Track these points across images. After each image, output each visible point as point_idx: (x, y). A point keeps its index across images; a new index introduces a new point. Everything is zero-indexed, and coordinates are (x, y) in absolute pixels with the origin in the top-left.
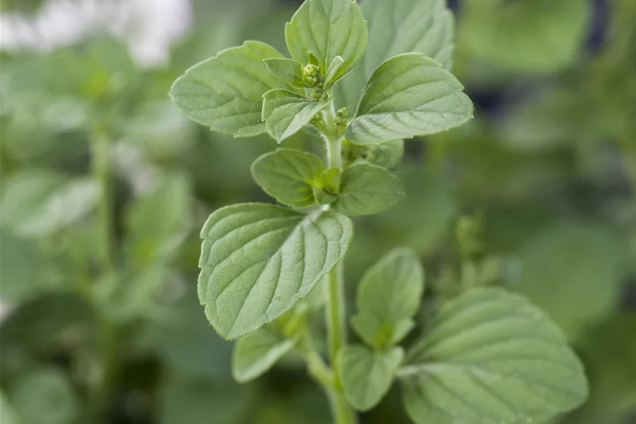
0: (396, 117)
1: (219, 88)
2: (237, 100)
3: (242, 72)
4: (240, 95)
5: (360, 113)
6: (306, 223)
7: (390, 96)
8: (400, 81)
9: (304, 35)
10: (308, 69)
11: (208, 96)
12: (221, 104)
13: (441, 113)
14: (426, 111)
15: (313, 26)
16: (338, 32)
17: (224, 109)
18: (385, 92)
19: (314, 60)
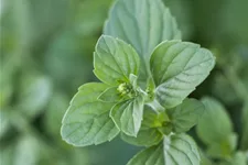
0: (178, 79)
1: (83, 119)
2: (96, 120)
3: (88, 104)
4: (95, 116)
5: (157, 85)
6: (166, 147)
7: (166, 70)
8: (166, 59)
9: (105, 70)
10: (121, 88)
11: (81, 127)
12: (90, 128)
13: (198, 65)
14: (190, 68)
15: (106, 63)
16: (120, 58)
17: (94, 130)
18: (162, 69)
19: (121, 82)
